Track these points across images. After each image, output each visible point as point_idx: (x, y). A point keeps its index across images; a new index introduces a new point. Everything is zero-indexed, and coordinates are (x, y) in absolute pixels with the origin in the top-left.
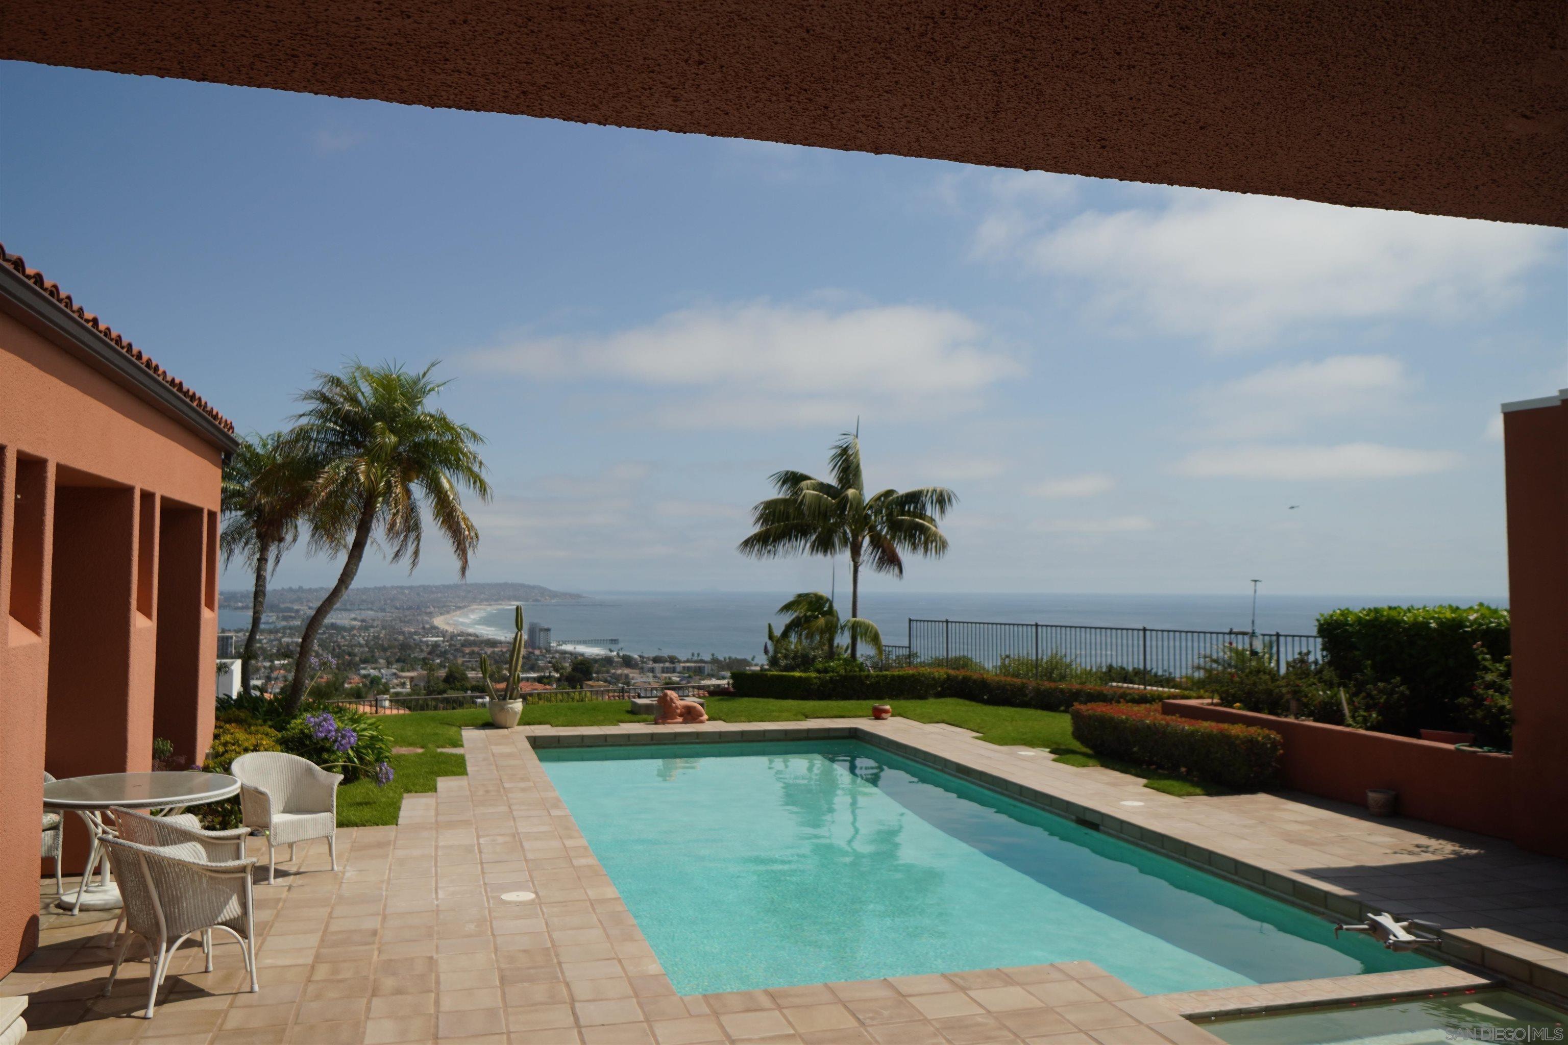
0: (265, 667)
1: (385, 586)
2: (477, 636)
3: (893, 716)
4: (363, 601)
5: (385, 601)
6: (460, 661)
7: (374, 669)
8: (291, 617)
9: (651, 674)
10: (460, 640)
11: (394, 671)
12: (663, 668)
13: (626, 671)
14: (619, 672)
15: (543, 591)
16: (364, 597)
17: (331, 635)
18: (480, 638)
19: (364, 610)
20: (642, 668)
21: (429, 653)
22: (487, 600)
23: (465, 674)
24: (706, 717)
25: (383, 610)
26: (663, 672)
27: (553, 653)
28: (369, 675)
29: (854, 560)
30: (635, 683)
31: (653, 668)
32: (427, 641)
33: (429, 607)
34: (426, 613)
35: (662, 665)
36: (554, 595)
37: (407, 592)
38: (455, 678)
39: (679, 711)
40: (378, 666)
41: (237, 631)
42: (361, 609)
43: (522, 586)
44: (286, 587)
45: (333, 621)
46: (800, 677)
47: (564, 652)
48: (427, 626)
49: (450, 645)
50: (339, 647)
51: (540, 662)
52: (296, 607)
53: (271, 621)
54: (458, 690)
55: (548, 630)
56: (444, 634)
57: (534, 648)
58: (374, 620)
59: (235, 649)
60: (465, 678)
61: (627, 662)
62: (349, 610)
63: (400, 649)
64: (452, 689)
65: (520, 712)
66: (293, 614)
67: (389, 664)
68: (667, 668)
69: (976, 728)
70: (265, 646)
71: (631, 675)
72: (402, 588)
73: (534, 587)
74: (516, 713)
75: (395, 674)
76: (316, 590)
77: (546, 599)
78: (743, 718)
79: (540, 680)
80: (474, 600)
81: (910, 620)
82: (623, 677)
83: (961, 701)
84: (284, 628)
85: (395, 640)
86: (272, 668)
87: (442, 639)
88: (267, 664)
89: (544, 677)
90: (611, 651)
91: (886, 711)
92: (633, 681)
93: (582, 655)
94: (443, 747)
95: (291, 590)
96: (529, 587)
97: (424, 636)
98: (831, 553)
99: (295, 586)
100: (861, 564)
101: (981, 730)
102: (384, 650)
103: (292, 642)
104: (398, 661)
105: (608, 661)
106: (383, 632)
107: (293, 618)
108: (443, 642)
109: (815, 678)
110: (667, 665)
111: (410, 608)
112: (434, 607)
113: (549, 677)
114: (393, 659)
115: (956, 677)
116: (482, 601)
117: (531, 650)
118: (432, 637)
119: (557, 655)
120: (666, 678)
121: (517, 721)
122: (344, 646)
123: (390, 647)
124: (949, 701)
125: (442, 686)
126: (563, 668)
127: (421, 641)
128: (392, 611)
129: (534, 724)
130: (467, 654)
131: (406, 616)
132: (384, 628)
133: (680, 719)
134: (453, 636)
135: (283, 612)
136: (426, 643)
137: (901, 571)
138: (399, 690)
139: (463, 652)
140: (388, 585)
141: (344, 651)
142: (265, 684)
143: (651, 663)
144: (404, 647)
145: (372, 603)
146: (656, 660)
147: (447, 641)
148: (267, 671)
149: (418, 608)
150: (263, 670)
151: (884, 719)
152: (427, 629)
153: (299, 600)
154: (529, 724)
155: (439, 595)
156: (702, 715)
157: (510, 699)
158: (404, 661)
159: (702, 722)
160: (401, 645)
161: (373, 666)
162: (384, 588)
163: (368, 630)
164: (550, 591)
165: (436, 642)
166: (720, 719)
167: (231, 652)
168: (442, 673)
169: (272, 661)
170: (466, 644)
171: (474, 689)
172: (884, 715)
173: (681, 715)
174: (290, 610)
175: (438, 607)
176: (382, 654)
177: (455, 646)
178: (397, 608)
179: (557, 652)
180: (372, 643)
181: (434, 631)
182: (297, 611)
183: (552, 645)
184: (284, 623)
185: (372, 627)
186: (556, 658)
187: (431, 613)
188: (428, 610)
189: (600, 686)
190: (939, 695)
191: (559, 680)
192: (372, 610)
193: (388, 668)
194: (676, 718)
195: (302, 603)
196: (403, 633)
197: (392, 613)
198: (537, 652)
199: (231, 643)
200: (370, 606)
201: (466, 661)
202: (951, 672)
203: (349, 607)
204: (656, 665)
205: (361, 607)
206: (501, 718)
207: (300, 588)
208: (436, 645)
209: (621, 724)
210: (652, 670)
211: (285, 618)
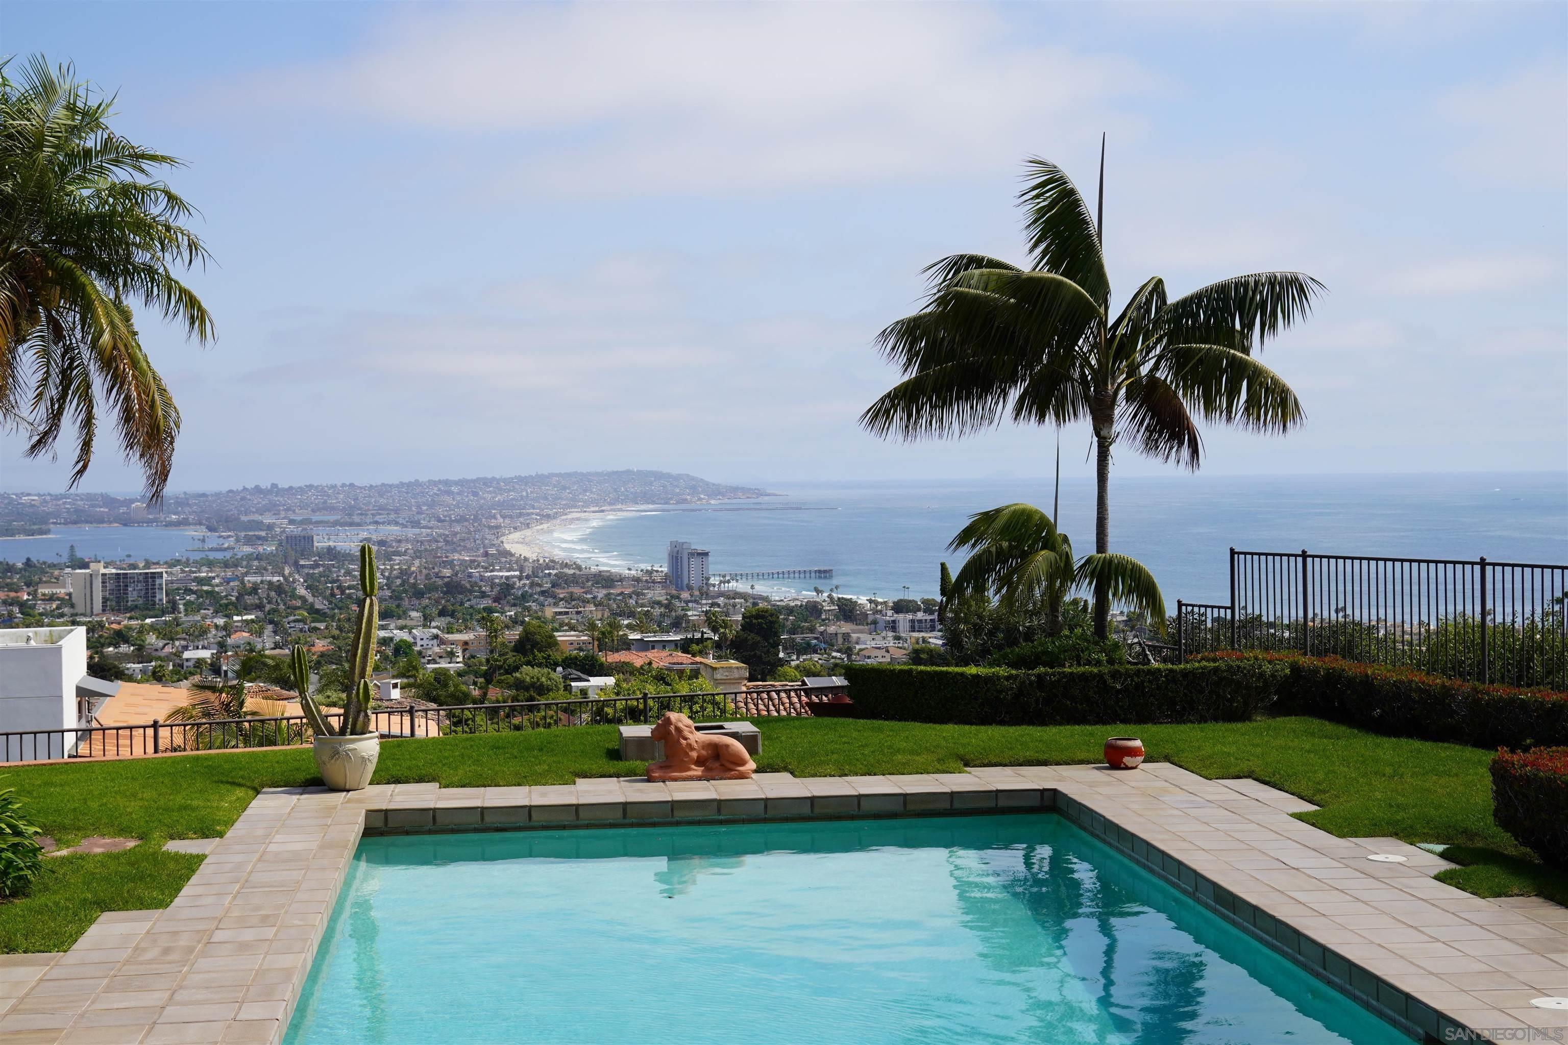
0: (217, 627)
1: (417, 481)
2: (579, 568)
3: (1149, 759)
4: (382, 508)
5: (419, 507)
6: (549, 612)
7: (401, 628)
8: (259, 538)
9: (890, 634)
10: (550, 574)
11: (435, 631)
12: (912, 621)
13: (845, 627)
14: (832, 629)
15: (696, 486)
16: (382, 501)
17: (328, 568)
18: (584, 572)
19: (383, 523)
20: (875, 622)
21: (497, 600)
22: (595, 502)
23: (552, 637)
24: (752, 765)
25: (416, 524)
26: (913, 629)
27: (713, 597)
28: (391, 639)
29: (1098, 434)
30: (861, 650)
31: (894, 621)
32: (492, 578)
33: (494, 517)
34: (490, 527)
35: (910, 616)
36: (716, 491)
37: (455, 489)
38: (535, 645)
39: (694, 754)
40: (409, 623)
41: (171, 565)
42: (377, 523)
43: (659, 476)
44: (250, 485)
45: (331, 544)
46: (976, 677)
47: (736, 595)
48: (492, 551)
49: (532, 585)
50: (342, 589)
51: (690, 613)
52: (268, 519)
53: (226, 545)
54: (540, 665)
55: (706, 554)
56: (521, 563)
57: (680, 588)
58: (400, 541)
59: (167, 595)
60: (552, 643)
61: (847, 611)
62: (358, 525)
63: (445, 593)
64: (528, 663)
65: (375, 760)
66: (263, 534)
67: (427, 620)
68: (920, 621)
69: (1309, 793)
70: (217, 589)
71: (854, 636)
72: (447, 483)
73: (678, 478)
74: (364, 760)
75: (436, 637)
76: (301, 490)
77: (700, 499)
78: (829, 769)
79: (685, 646)
80: (572, 504)
81: (1233, 552)
82: (840, 640)
83: (1315, 724)
84: (249, 557)
85: (437, 575)
86: (227, 629)
87: (517, 573)
88: (221, 621)
89: (692, 640)
90: (818, 591)
91: (1133, 752)
92: (858, 647)
93: (766, 599)
94: (181, 837)
95: (258, 490)
96: (668, 476)
97: (486, 569)
98: (1057, 416)
99: (265, 484)
100: (1113, 441)
101: (1317, 798)
102: (419, 594)
103: (262, 582)
104: (442, 613)
105: (813, 609)
106: (417, 563)
107: (264, 539)
108: (520, 578)
109: (1007, 678)
110: (920, 615)
111: (461, 519)
112: (504, 517)
113: (701, 640)
114: (435, 611)
115: (1316, 671)
116: (587, 504)
117: (674, 592)
118: (500, 570)
119: (721, 601)
120: (917, 639)
121: (369, 776)
122: (349, 588)
123: (431, 588)
124: (1292, 723)
125: (511, 658)
126: (725, 625)
127: (482, 578)
128: (431, 525)
129: (407, 781)
130: (562, 599)
131: (456, 534)
132: (418, 555)
133: (698, 771)
134: (538, 568)
135: (245, 530)
136: (491, 582)
137: (1195, 452)
138: (444, 664)
139: (554, 597)
140: (423, 478)
141: (349, 596)
142: (216, 658)
143: (890, 613)
144: (453, 588)
145: (397, 511)
146: (900, 607)
147: (528, 577)
148: (220, 634)
149: (476, 519)
150: (213, 631)
151: (1127, 768)
152: (492, 555)
153: (272, 508)
154: (398, 781)
155: (512, 495)
156: (743, 763)
157: (352, 734)
158: (452, 615)
159: (743, 776)
160: (447, 585)
161: (401, 622)
162: (417, 483)
163: (390, 560)
164: (707, 484)
165: (507, 578)
166: (785, 769)
167: (161, 600)
168: (513, 634)
169: (229, 616)
170: (560, 581)
171: (569, 662)
172: (1128, 760)
173: (700, 762)
174: (259, 525)
175: (511, 517)
176: (415, 601)
177: (540, 585)
178: (440, 520)
179: (721, 594)
180: (398, 582)
181: (504, 560)
182: (270, 527)
183: (712, 581)
184: (247, 549)
185: (398, 554)
186: (719, 606)
187: (498, 527)
188: (493, 523)
189: (730, 668)
190: (1276, 710)
191: (718, 645)
192: (397, 524)
193: (424, 626)
194: (689, 769)
195: (277, 514)
196: (451, 564)
197: (431, 528)
198: (685, 595)
199: (161, 585)
200: (393, 516)
201: (560, 613)
202: (1306, 661)
203: (357, 519)
204: (900, 617)
205: (377, 518)
206: (333, 772)
207: (274, 486)
208: (507, 587)
209: (579, 781)
210: (893, 626)
211: (249, 541)
